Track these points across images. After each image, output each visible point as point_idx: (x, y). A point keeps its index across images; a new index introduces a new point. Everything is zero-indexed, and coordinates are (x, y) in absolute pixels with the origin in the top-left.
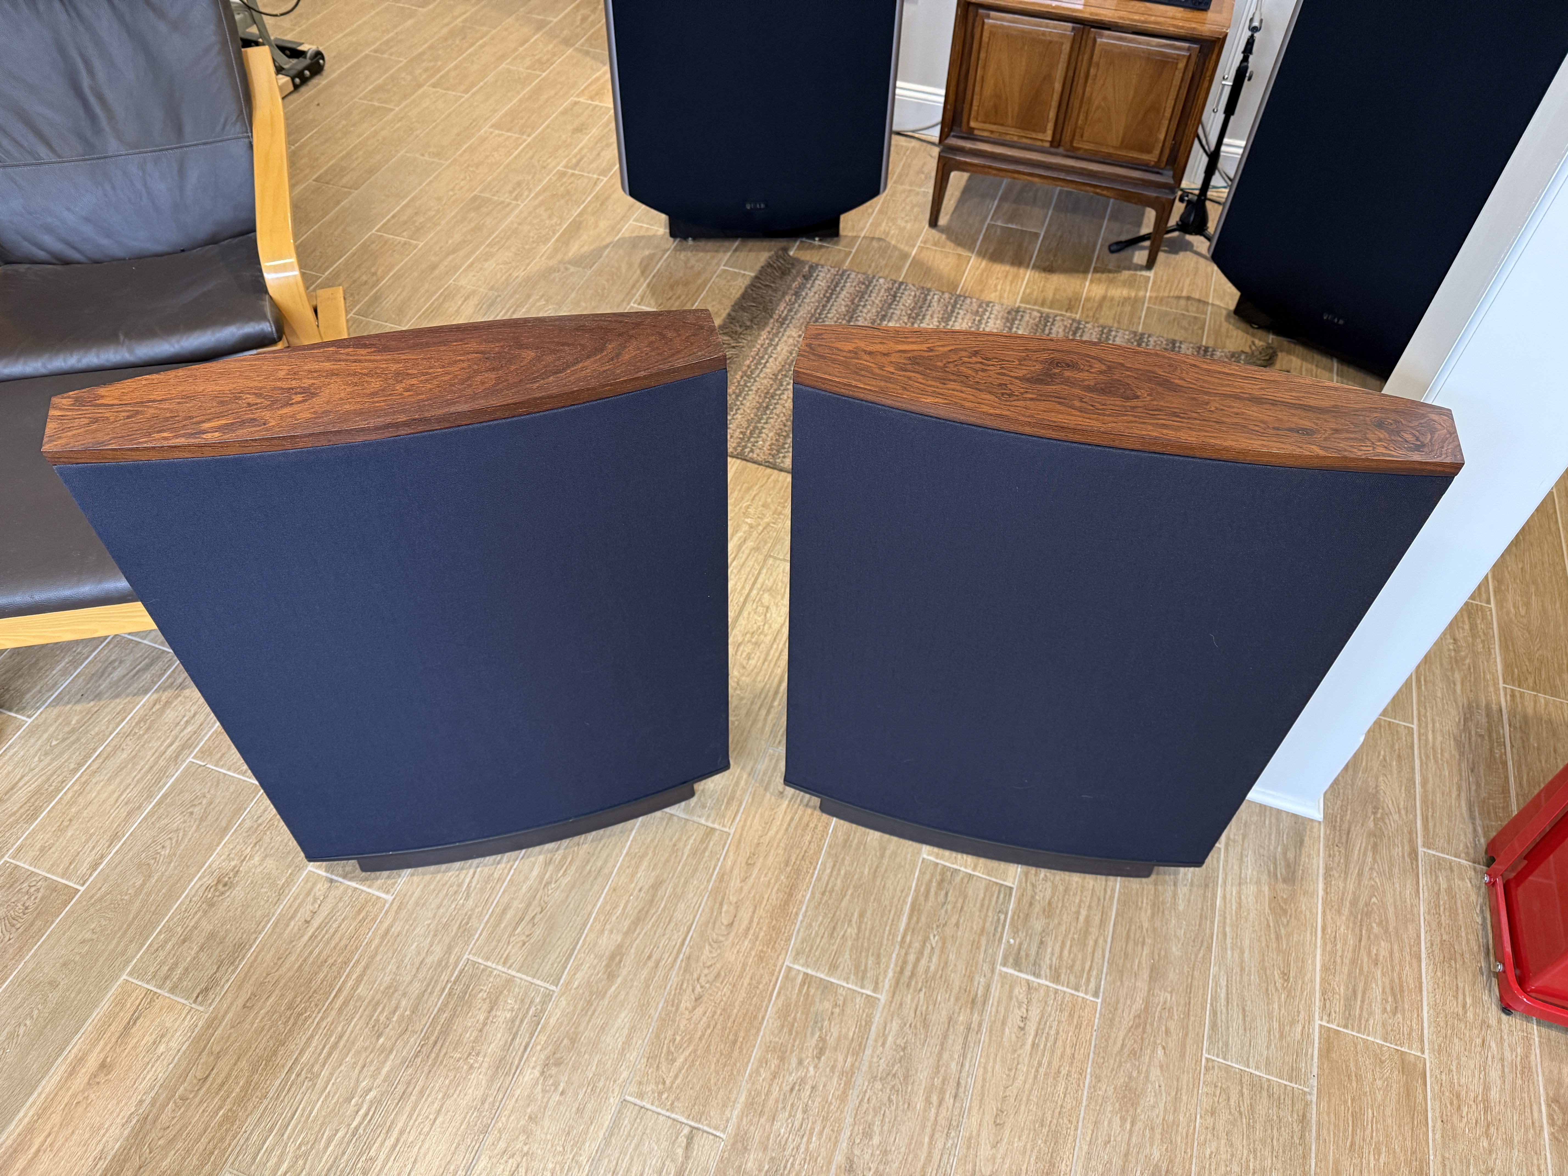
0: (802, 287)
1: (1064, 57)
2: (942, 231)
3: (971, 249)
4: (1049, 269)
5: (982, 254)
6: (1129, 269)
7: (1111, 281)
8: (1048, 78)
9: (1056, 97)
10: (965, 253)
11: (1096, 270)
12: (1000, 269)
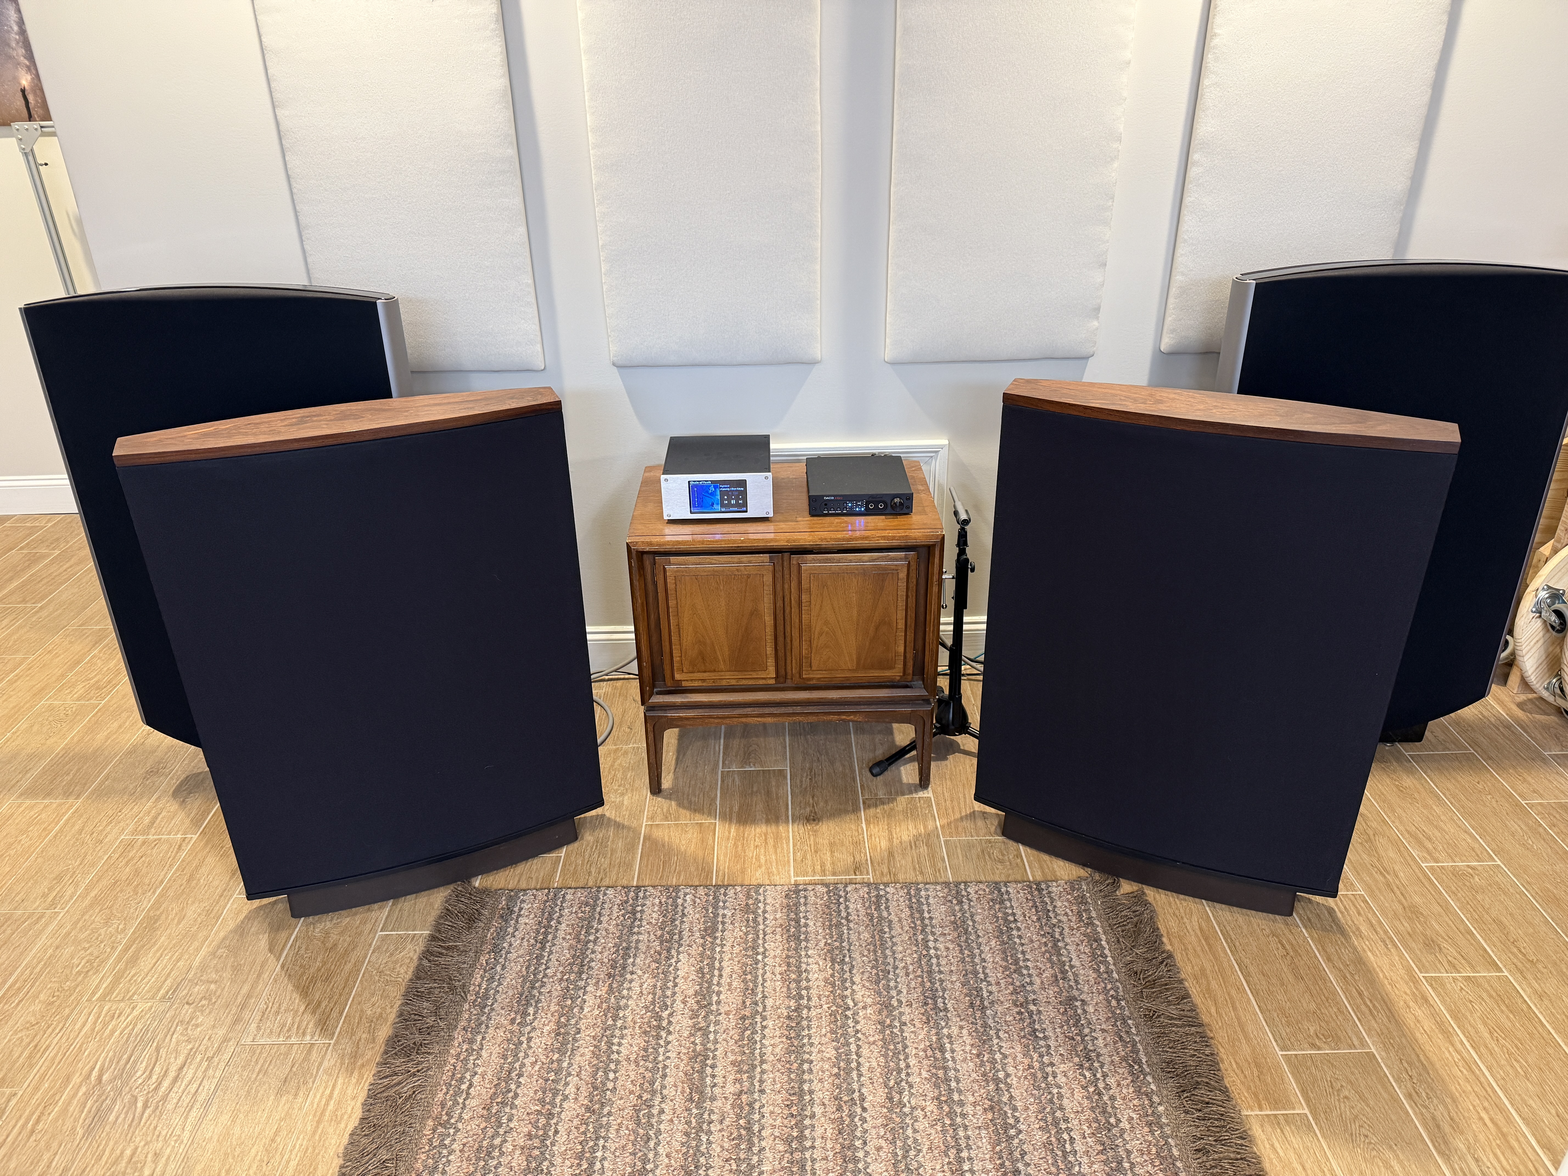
0: (501, 934)
1: (768, 589)
2: (669, 797)
3: (711, 813)
4: (813, 819)
5: (726, 817)
6: (903, 794)
7: (890, 815)
8: (755, 613)
9: (770, 630)
10: (707, 821)
11: (867, 806)
12: (757, 832)
